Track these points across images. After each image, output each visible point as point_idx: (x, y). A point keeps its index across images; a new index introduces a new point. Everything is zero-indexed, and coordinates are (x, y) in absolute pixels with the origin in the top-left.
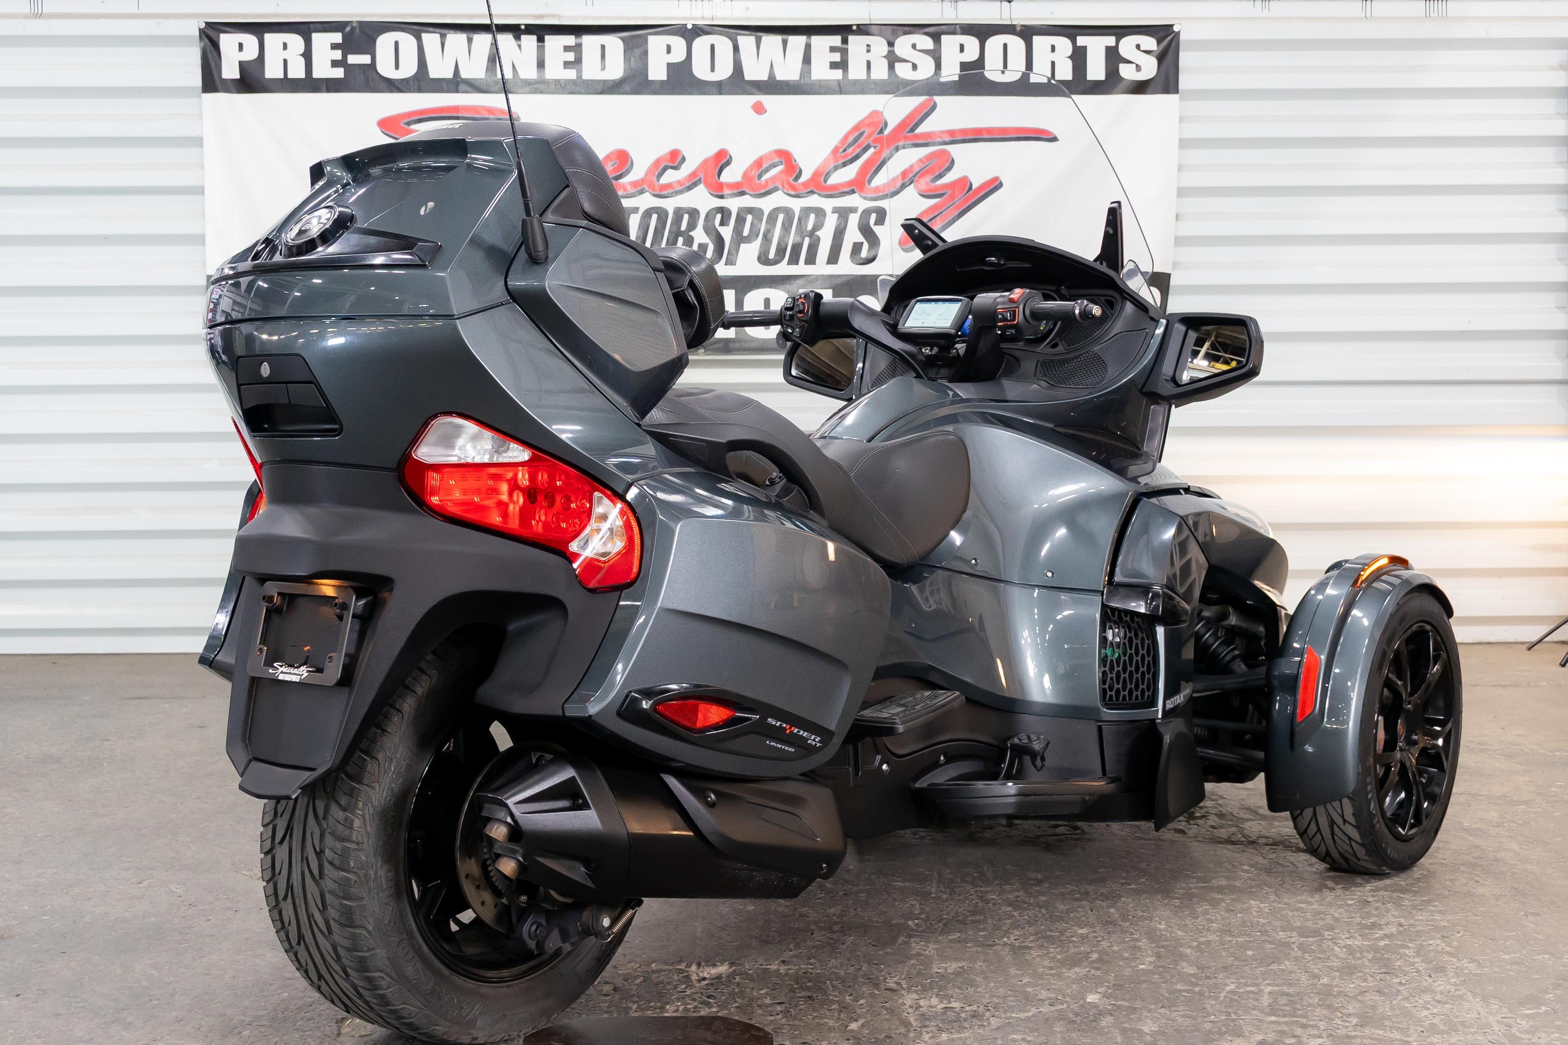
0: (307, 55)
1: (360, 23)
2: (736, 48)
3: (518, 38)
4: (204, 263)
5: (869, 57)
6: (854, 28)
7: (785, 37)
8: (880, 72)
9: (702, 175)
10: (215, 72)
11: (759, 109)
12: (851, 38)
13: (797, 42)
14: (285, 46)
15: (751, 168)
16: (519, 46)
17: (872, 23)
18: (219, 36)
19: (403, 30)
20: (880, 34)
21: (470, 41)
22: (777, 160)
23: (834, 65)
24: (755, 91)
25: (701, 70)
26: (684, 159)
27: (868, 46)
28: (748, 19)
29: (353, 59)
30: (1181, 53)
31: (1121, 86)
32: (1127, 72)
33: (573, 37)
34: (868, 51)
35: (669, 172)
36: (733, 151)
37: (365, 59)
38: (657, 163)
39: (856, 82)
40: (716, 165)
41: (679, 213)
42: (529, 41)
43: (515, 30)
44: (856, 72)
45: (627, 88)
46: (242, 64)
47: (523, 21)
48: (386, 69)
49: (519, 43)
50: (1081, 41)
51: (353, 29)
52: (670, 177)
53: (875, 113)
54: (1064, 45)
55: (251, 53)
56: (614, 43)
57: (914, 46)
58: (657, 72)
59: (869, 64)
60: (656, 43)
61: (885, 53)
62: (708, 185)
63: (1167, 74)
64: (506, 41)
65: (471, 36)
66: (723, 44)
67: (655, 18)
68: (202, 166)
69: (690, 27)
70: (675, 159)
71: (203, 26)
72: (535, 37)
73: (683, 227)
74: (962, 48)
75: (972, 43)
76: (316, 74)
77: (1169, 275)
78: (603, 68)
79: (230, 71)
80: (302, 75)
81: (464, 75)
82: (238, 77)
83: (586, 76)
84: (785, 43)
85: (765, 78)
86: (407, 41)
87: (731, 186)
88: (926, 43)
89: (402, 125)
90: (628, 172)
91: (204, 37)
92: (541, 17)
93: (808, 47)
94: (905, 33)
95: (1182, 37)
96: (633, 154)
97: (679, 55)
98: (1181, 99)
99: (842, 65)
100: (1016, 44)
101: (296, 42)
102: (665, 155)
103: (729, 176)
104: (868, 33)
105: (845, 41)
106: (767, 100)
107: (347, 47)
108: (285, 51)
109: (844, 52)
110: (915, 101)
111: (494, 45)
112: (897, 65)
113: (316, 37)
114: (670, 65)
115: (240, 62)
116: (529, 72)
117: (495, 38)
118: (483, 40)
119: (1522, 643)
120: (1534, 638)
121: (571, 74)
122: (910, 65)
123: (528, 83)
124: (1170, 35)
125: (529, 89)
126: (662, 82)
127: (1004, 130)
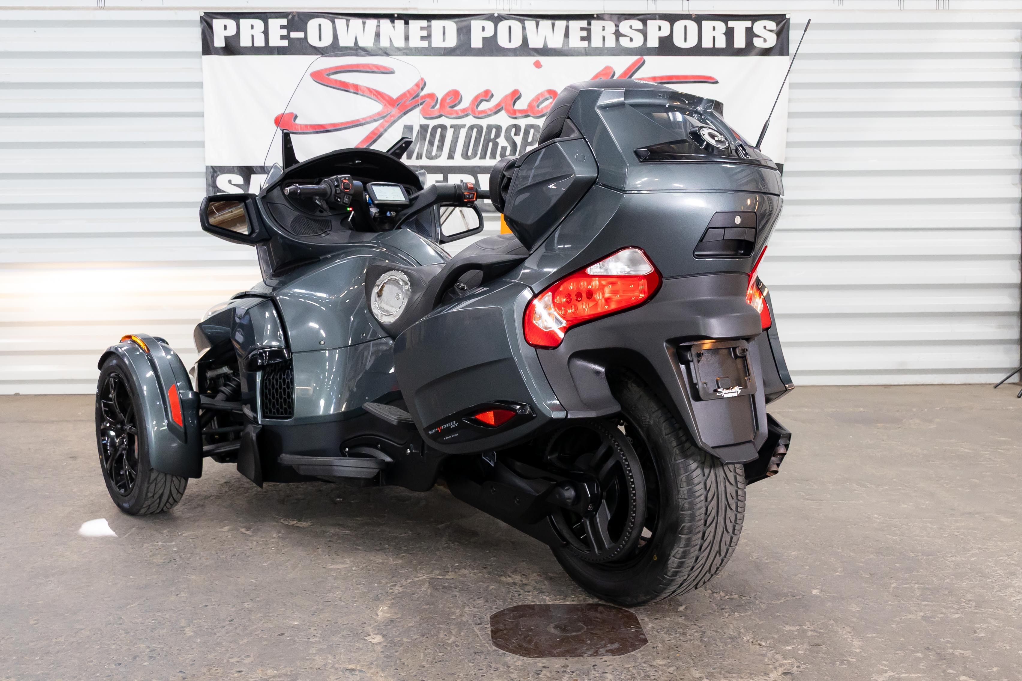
0: (266, 32)
1: (298, 13)
2: (524, 28)
3: (393, 22)
4: (204, 158)
5: (604, 33)
6: (595, 16)
7: (553, 21)
8: (611, 43)
9: (503, 105)
10: (210, 43)
11: (538, 65)
12: (593, 22)
13: (561, 24)
14: (252, 27)
15: (533, 100)
16: (394, 27)
17: (606, 13)
18: (212, 21)
19: (324, 17)
20: (611, 20)
21: (364, 23)
22: (548, 96)
23: (583, 39)
24: (535, 54)
25: (503, 41)
26: (492, 95)
27: (604, 27)
28: (531, 11)
29: (294, 35)
30: (790, 32)
31: (755, 51)
32: (758, 43)
33: (426, 21)
34: (604, 30)
35: (484, 103)
36: (522, 91)
37: (301, 35)
38: (476, 98)
39: (596, 49)
40: (512, 99)
41: (490, 128)
42: (400, 24)
43: (391, 17)
44: (596, 42)
45: (458, 52)
46: (226, 38)
47: (396, 12)
48: (313, 40)
49: (393, 25)
50: (731, 24)
51: (293, 17)
52: (484, 106)
53: (607, 68)
54: (720, 26)
55: (232, 31)
56: (451, 26)
57: (631, 27)
58: (476, 42)
59: (604, 37)
60: (476, 25)
61: (614, 31)
62: (507, 111)
63: (782, 44)
64: (385, 23)
65: (364, 20)
66: (516, 25)
67: (475, 10)
68: (203, 99)
69: (496, 15)
70: (487, 95)
71: (202, 14)
72: (403, 22)
73: (493, 136)
74: (660, 28)
75: (665, 25)
76: (271, 44)
77: (783, 165)
78: (444, 40)
79: (219, 42)
80: (262, 44)
81: (361, 45)
82: (224, 45)
83: (434, 45)
84: (553, 25)
85: (541, 46)
86: (326, 24)
87: (520, 111)
88: (638, 25)
89: (325, 75)
90: (459, 103)
91: (203, 21)
92: (406, 9)
93: (567, 28)
94: (626, 19)
95: (791, 22)
96: (462, 92)
97: (489, 33)
98: (790, 59)
99: (588, 38)
100: (692, 26)
101: (259, 24)
102: (482, 92)
103: (521, 105)
104: (603, 19)
105: (589, 24)
106: (542, 59)
107: (290, 27)
108: (253, 30)
109: (589, 30)
110: (632, 59)
111: (378, 26)
112: (621, 38)
113: (271, 21)
114: (484, 39)
115: (225, 37)
116: (400, 43)
117: (379, 22)
118: (372, 23)
119: (990, 384)
120: (998, 381)
121: (425, 44)
122: (629, 38)
123: (398, 49)
124: (784, 20)
125: (399, 53)
126: (479, 49)
127: (686, 77)
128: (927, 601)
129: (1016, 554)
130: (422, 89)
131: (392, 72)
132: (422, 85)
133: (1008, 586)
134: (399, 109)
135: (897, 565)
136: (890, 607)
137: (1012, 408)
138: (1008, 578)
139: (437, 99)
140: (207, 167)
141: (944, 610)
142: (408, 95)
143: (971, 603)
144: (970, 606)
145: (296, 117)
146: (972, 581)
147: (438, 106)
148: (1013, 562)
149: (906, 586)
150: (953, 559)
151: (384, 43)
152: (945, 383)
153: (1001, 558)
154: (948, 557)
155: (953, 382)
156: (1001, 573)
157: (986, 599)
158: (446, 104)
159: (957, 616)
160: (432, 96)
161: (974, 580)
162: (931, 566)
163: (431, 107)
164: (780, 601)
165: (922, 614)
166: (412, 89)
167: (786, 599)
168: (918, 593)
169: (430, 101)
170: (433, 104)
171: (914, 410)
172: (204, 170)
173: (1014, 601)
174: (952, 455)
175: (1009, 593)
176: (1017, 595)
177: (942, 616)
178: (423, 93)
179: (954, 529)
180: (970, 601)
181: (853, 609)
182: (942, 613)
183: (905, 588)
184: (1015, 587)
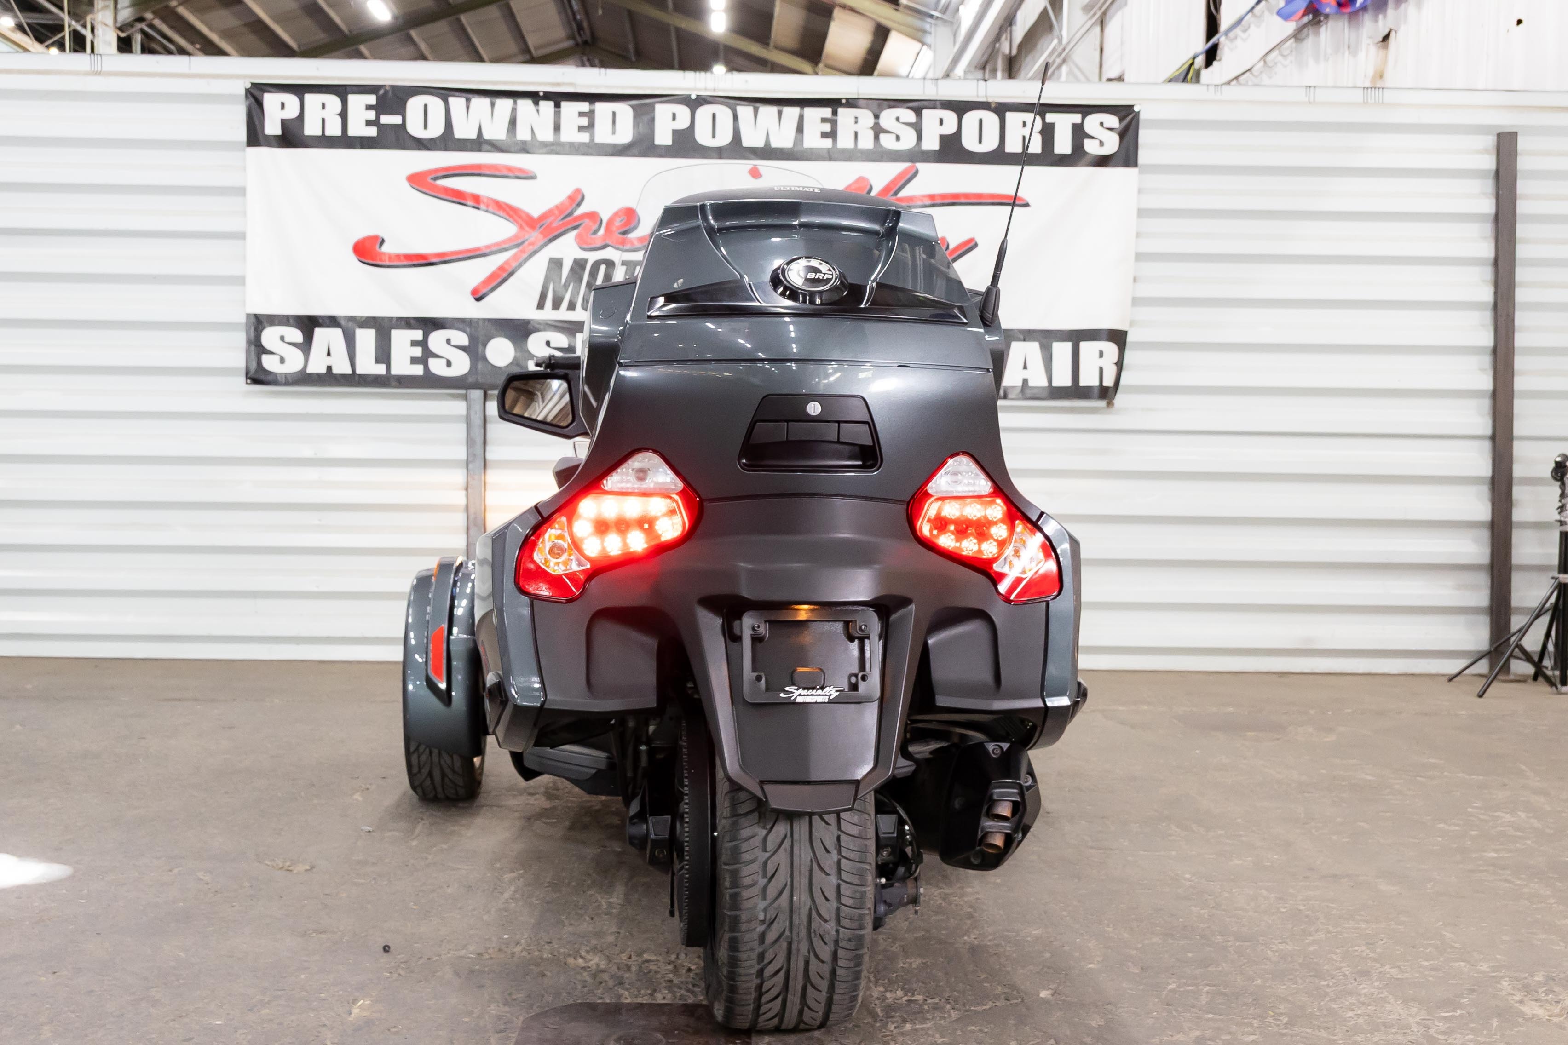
0: (344, 115)
1: (393, 87)
2: (735, 118)
3: (536, 103)
4: (244, 302)
5: (856, 127)
6: (844, 101)
7: (780, 108)
8: (866, 142)
10: (258, 128)
11: (755, 173)
12: (840, 110)
13: (791, 113)
14: (323, 106)
16: (538, 111)
17: (860, 97)
18: (263, 96)
19: (432, 94)
20: (867, 108)
21: (493, 105)
23: (824, 135)
24: (753, 157)
25: (703, 137)
27: (856, 118)
28: (747, 91)
29: (386, 119)
30: (1140, 131)
31: (1085, 160)
32: (1091, 147)
33: (587, 104)
34: (856, 122)
37: (396, 120)
39: (844, 150)
42: (547, 106)
43: (534, 96)
44: (845, 141)
45: (635, 150)
46: (284, 122)
47: (541, 89)
48: (415, 129)
49: (537, 108)
50: (1050, 117)
51: (386, 92)
53: (861, 179)
54: (1034, 121)
55: (292, 112)
56: (625, 110)
57: (898, 119)
58: (663, 137)
59: (856, 134)
60: (662, 111)
61: (871, 125)
63: (1128, 150)
64: (525, 105)
65: (494, 100)
66: (723, 113)
67: (663, 89)
68: (244, 214)
69: (694, 97)
71: (249, 86)
72: (552, 103)
74: (942, 122)
75: (950, 117)
76: (351, 132)
77: (1125, 332)
78: (614, 133)
79: (272, 128)
80: (338, 132)
81: (487, 136)
82: (279, 132)
83: (598, 139)
84: (780, 113)
85: (761, 144)
86: (435, 104)
88: (909, 116)
89: (429, 180)
90: (635, 228)
91: (249, 96)
92: (558, 84)
93: (801, 118)
94: (890, 107)
95: (1142, 117)
96: (640, 212)
97: (683, 122)
98: (1140, 173)
99: (832, 135)
100: (991, 119)
101: (333, 102)
104: (855, 106)
105: (835, 113)
106: (762, 164)
107: (381, 108)
108: (324, 111)
109: (834, 123)
110: (899, 167)
111: (514, 110)
112: (882, 136)
113: (352, 98)
114: (675, 132)
115: (282, 120)
116: (546, 134)
117: (515, 103)
118: (504, 105)
119: (1443, 675)
120: (1455, 671)
121: (585, 137)
122: (894, 136)
123: (544, 145)
124: (1131, 114)
125: (545, 150)
126: (667, 147)
127: (980, 196)
128: (1213, 1014)
129: (1382, 942)
130: (579, 205)
131: (533, 177)
132: (577, 198)
133: (1350, 993)
134: (541, 233)
135: (1190, 955)
136: (1150, 1021)
137: (1463, 712)
138: (1355, 979)
139: (601, 220)
140: (248, 315)
141: (1234, 1028)
142: (556, 212)
143: (1281, 1018)
144: (1278, 1023)
145: (383, 241)
146: (1296, 983)
147: (602, 232)
148: (1372, 955)
149: (1190, 988)
150: (1281, 947)
151: (523, 134)
152: (1374, 671)
153: (1356, 948)
154: (1274, 943)
155: (1386, 670)
156: (1347, 973)
157: (1307, 1013)
158: (614, 229)
159: (1253, 1038)
160: (593, 216)
161: (1300, 981)
162: (1242, 958)
163: (592, 232)
164: (984, 1007)
165: (1198, 1033)
166: (562, 204)
167: (994, 1004)
168: (1204, 999)
169: (591, 224)
170: (595, 227)
171: (1312, 712)
172: (243, 319)
173: (1351, 1017)
174: (1344, 783)
175: (1347, 1003)
176: (1359, 1008)
177: (1228, 1037)
178: (579, 212)
179: (1301, 901)
180: (1281, 1014)
181: (1093, 1023)
182: (1230, 1033)
183: (1188, 991)
184: (1360, 995)
